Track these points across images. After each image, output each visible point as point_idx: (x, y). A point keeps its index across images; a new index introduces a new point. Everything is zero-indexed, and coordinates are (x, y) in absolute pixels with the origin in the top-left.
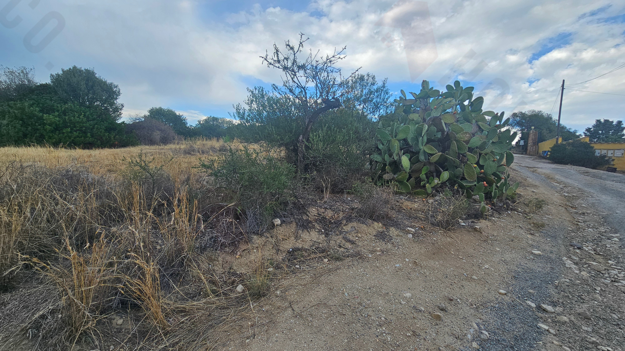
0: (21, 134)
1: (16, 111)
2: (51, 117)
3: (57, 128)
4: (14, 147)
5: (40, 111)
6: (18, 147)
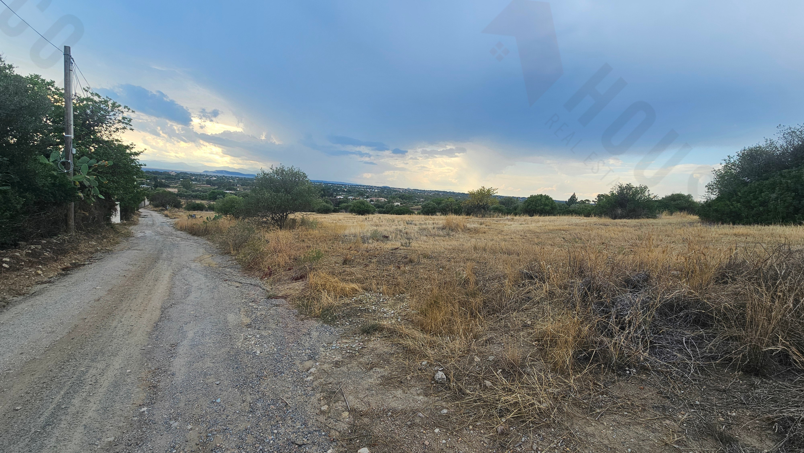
0: (791, 209)
4: (780, 225)
6: (786, 225)
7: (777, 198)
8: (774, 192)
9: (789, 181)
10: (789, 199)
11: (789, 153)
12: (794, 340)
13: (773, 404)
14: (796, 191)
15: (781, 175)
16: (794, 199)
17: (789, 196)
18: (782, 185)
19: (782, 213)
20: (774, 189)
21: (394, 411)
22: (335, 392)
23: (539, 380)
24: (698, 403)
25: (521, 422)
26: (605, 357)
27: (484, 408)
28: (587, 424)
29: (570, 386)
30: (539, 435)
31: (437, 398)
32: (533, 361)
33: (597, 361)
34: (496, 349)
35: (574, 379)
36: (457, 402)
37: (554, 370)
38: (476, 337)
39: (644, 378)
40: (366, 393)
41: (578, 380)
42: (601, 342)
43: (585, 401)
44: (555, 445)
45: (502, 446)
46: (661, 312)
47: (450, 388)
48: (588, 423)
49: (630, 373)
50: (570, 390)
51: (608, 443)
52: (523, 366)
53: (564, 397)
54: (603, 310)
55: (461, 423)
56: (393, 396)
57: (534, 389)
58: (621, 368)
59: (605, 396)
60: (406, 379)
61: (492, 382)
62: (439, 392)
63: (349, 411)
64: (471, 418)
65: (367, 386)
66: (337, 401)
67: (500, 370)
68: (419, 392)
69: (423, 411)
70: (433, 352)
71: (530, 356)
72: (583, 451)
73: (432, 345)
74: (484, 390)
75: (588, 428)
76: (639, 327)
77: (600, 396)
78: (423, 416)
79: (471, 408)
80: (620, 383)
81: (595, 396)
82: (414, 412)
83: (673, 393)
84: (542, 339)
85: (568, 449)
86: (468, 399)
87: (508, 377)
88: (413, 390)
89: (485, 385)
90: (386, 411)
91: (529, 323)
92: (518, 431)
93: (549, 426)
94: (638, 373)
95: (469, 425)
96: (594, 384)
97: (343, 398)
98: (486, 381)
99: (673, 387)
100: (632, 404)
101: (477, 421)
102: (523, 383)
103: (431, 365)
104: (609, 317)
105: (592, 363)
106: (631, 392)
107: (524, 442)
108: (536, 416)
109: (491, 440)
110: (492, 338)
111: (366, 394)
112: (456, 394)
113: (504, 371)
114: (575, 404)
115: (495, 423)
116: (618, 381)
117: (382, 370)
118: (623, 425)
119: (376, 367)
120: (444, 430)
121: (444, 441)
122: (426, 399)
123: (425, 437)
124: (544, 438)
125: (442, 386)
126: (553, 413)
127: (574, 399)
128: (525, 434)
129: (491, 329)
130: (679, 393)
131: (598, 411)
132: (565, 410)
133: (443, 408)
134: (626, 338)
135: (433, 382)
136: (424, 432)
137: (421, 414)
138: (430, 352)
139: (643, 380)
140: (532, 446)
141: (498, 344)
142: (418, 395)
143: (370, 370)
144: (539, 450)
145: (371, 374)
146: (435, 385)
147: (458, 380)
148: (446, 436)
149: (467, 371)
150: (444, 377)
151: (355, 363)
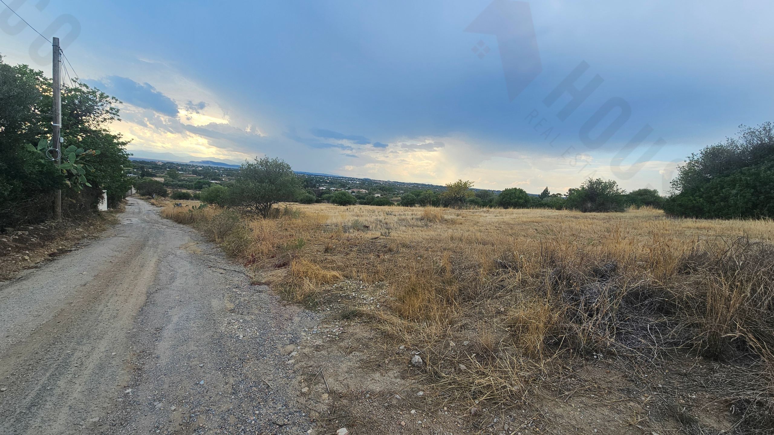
0: (750, 205)
4: (740, 219)
6: (745, 220)
7: (737, 194)
8: (734, 189)
9: (749, 178)
10: (748, 195)
11: (748, 151)
12: (751, 327)
13: (730, 387)
14: (754, 187)
15: (741, 173)
16: (752, 195)
17: (748, 192)
18: (742, 182)
19: (742, 208)
20: (735, 185)
21: (372, 393)
22: (315, 375)
23: (511, 364)
24: (660, 386)
25: (493, 403)
26: (573, 342)
27: (458, 391)
28: (556, 406)
29: (541, 370)
30: (511, 416)
31: (414, 381)
32: (505, 346)
33: (566, 346)
34: (470, 334)
35: (545, 363)
36: (433, 385)
37: (525, 355)
38: (451, 323)
39: (610, 363)
40: (345, 376)
41: (548, 364)
42: (571, 329)
43: (554, 384)
44: (525, 426)
45: (475, 427)
46: (627, 300)
47: (426, 372)
48: (557, 405)
49: (597, 358)
50: (540, 373)
51: (576, 423)
52: (496, 351)
53: (534, 380)
54: (573, 298)
55: (436, 405)
56: (371, 379)
57: (506, 373)
58: (589, 353)
59: (573, 379)
60: (384, 362)
61: (466, 366)
62: (415, 375)
63: (328, 393)
64: (446, 400)
65: (346, 369)
66: (318, 383)
67: (475, 354)
68: (396, 375)
69: (400, 393)
70: (410, 338)
71: (503, 342)
72: (552, 431)
73: (409, 330)
74: (459, 374)
75: (557, 410)
76: (607, 314)
77: (569, 379)
78: (400, 398)
79: (446, 390)
80: (588, 367)
81: (564, 379)
82: (392, 394)
83: (637, 376)
84: (514, 326)
85: (537, 429)
86: (443, 382)
87: (481, 361)
88: (391, 374)
89: (460, 368)
90: (365, 393)
91: (502, 309)
92: (490, 412)
93: (519, 408)
94: (605, 357)
95: (444, 407)
97: (323, 380)
98: (460, 365)
99: (638, 371)
100: (599, 387)
101: (451, 403)
102: (495, 367)
103: (408, 349)
104: (578, 305)
105: (561, 348)
106: (598, 376)
107: (496, 423)
108: (508, 398)
109: (464, 420)
110: (467, 324)
112: (432, 377)
113: (478, 354)
114: (545, 387)
115: (469, 404)
116: (586, 365)
117: (361, 354)
118: (590, 406)
119: (355, 351)
120: (420, 412)
121: (420, 422)
122: (403, 381)
123: (401, 418)
124: (515, 419)
125: (418, 370)
126: (524, 396)
127: (544, 382)
128: (497, 415)
129: (466, 315)
130: (643, 376)
131: (567, 393)
132: (536, 393)
133: (420, 390)
134: (594, 325)
135: (410, 366)
136: (401, 413)
137: (398, 396)
138: (407, 337)
139: (609, 365)
140: (503, 427)
141: (473, 329)
142: (396, 378)
143: (349, 353)
144: (510, 431)
145: (350, 357)
146: (411, 368)
147: (434, 364)
148: (422, 417)
149: (442, 355)
150: (421, 360)
151: (335, 347)
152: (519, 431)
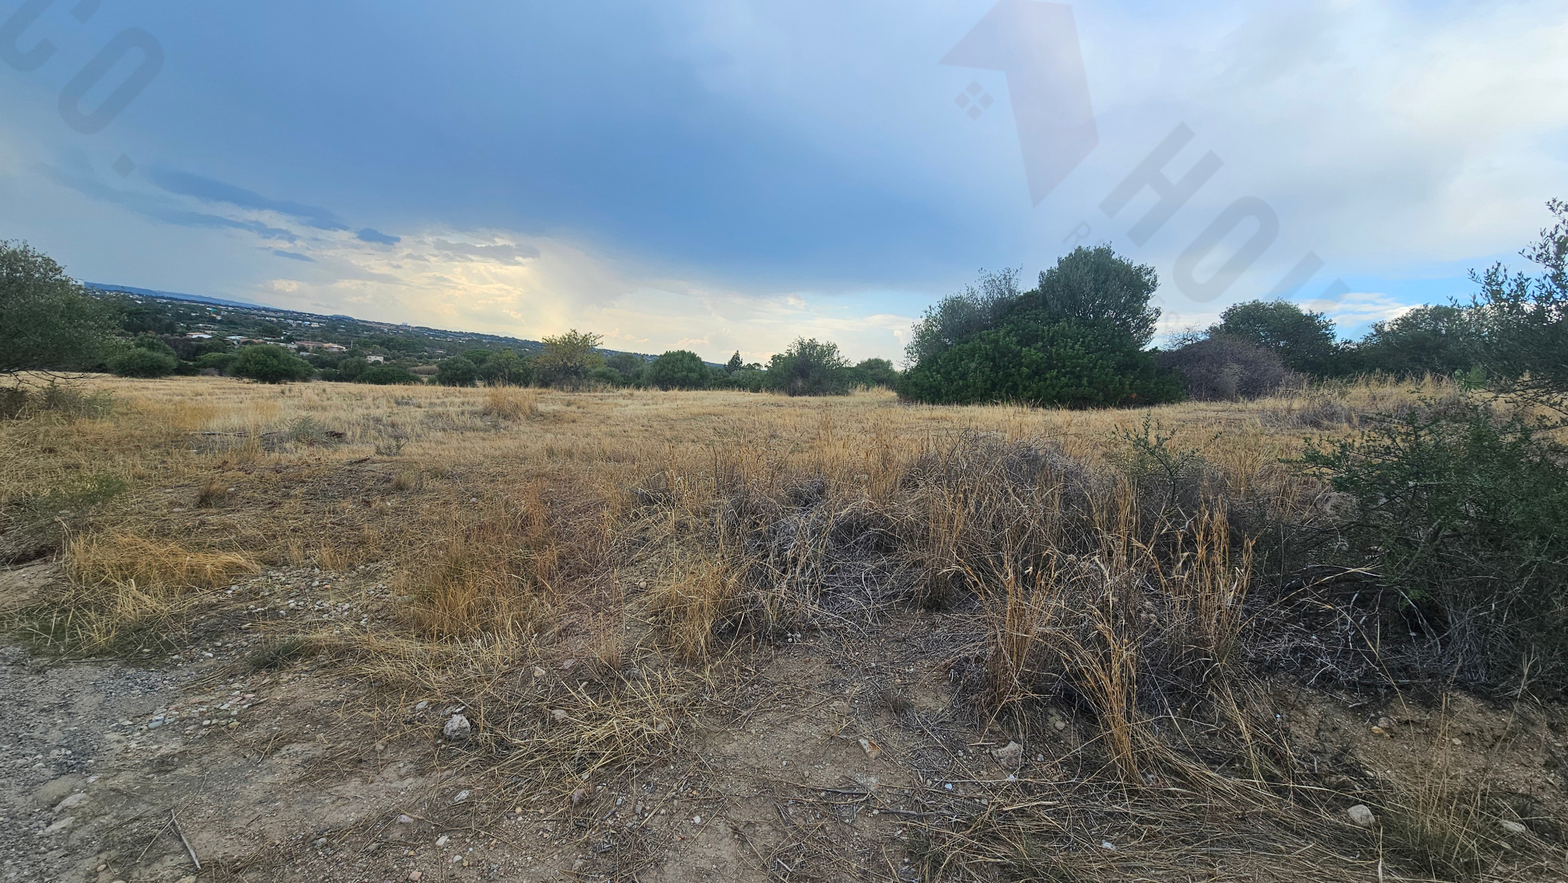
0: (989, 385)
1: (988, 347)
2: (1033, 351)
3: (1038, 372)
4: (978, 405)
5: (1019, 342)
6: (983, 405)
7: (976, 368)
8: (973, 361)
10: (987, 371)
11: (989, 308)
12: (975, 556)
14: (993, 360)
15: (980, 337)
16: (991, 370)
17: (987, 367)
18: (981, 352)
19: (980, 389)
20: (974, 356)
21: (336, 832)
22: (151, 837)
23: (653, 685)
24: (873, 665)
25: (617, 770)
26: (758, 622)
27: (548, 765)
28: (727, 741)
29: (705, 683)
30: (648, 784)
31: (448, 772)
32: (646, 652)
33: (748, 631)
34: (578, 644)
35: (711, 671)
36: (492, 768)
37: (680, 662)
38: (540, 629)
39: (810, 645)
40: (256, 812)
41: (718, 670)
42: (754, 600)
43: (725, 703)
44: (674, 793)
45: (579, 827)
46: (834, 535)
47: (477, 745)
48: (729, 739)
49: (793, 641)
50: (704, 689)
51: (756, 761)
52: (626, 666)
53: (694, 705)
54: (759, 546)
55: (498, 809)
56: (335, 798)
57: (643, 704)
58: (781, 635)
59: (756, 686)
60: (374, 750)
61: (567, 711)
62: (452, 759)
63: (196, 872)
64: (520, 793)
65: (259, 796)
66: (159, 858)
67: (585, 683)
68: (403, 772)
69: (410, 809)
70: (443, 679)
71: (641, 646)
72: (718, 787)
73: (441, 663)
74: (550, 730)
75: (727, 747)
76: (808, 565)
77: (749, 688)
78: (411, 820)
79: (521, 772)
80: (778, 660)
81: (741, 690)
82: (388, 818)
83: (846, 658)
84: (662, 611)
85: (695, 792)
86: (517, 755)
87: (598, 694)
88: (390, 772)
89: (554, 718)
90: (312, 837)
91: (643, 584)
92: (611, 789)
93: (665, 763)
94: (804, 638)
95: (515, 808)
96: (742, 670)
97: (177, 846)
98: (554, 712)
99: (847, 650)
100: (793, 689)
101: (531, 795)
102: (624, 698)
103: (436, 706)
104: (766, 556)
105: (739, 637)
106: (793, 671)
107: (621, 806)
108: (646, 751)
109: (558, 821)
110: (572, 625)
111: (256, 815)
112: (492, 752)
113: (591, 681)
114: (711, 712)
115: (568, 786)
116: (776, 657)
117: (308, 746)
118: (778, 726)
119: (290, 742)
120: (460, 835)
121: (458, 858)
122: (421, 781)
123: (412, 864)
124: (656, 786)
125: (459, 746)
126: (673, 738)
127: (710, 704)
128: (624, 789)
129: (572, 608)
130: (852, 655)
131: (745, 713)
132: (694, 726)
133: (460, 788)
134: (789, 586)
135: (440, 741)
136: (412, 853)
137: (405, 818)
138: (435, 678)
139: (810, 648)
140: (634, 808)
141: (584, 633)
142: (402, 778)
143: (272, 753)
144: (647, 811)
145: (274, 762)
146: (443, 746)
147: (496, 723)
148: (464, 845)
149: (516, 701)
150: (467, 724)
151: (224, 749)
152: (662, 807)
